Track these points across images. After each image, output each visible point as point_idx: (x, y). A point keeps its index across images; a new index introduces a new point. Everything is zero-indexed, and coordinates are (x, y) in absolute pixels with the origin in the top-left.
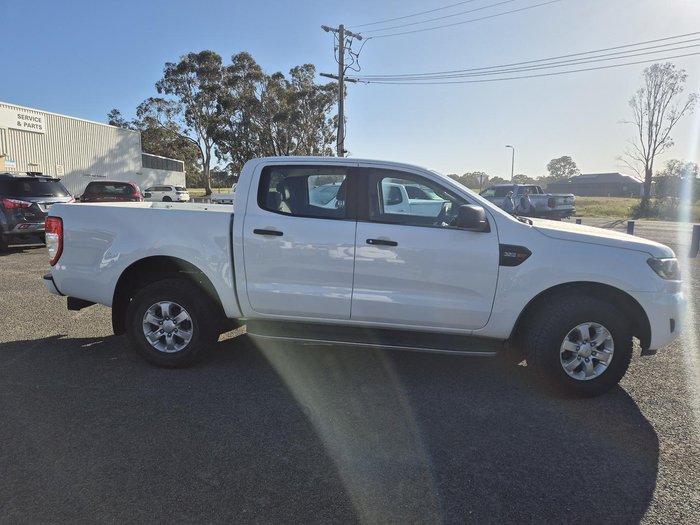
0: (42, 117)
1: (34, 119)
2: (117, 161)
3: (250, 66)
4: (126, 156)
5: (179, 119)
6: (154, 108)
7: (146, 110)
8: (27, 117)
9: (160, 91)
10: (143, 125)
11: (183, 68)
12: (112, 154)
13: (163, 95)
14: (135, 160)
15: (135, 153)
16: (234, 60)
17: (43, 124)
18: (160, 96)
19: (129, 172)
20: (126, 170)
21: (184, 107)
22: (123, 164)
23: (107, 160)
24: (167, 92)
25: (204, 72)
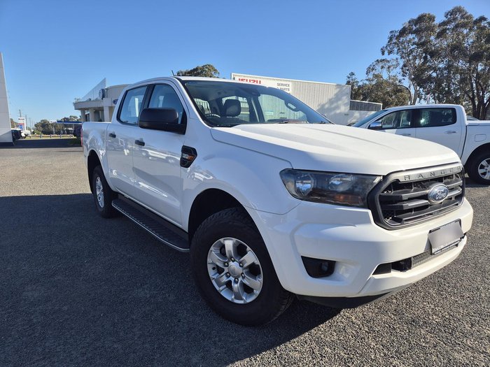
0: (291, 84)
1: (286, 85)
2: (333, 106)
3: (462, 17)
4: (340, 102)
5: (397, 72)
6: (378, 68)
7: (373, 69)
8: (282, 85)
9: (383, 53)
10: (372, 80)
11: (403, 32)
12: (331, 102)
13: (386, 56)
14: (345, 104)
15: (346, 99)
16: (446, 16)
17: (290, 88)
18: (383, 57)
19: (340, 113)
20: (338, 111)
21: (401, 62)
22: (338, 107)
23: (327, 106)
24: (390, 53)
25: (420, 31)
